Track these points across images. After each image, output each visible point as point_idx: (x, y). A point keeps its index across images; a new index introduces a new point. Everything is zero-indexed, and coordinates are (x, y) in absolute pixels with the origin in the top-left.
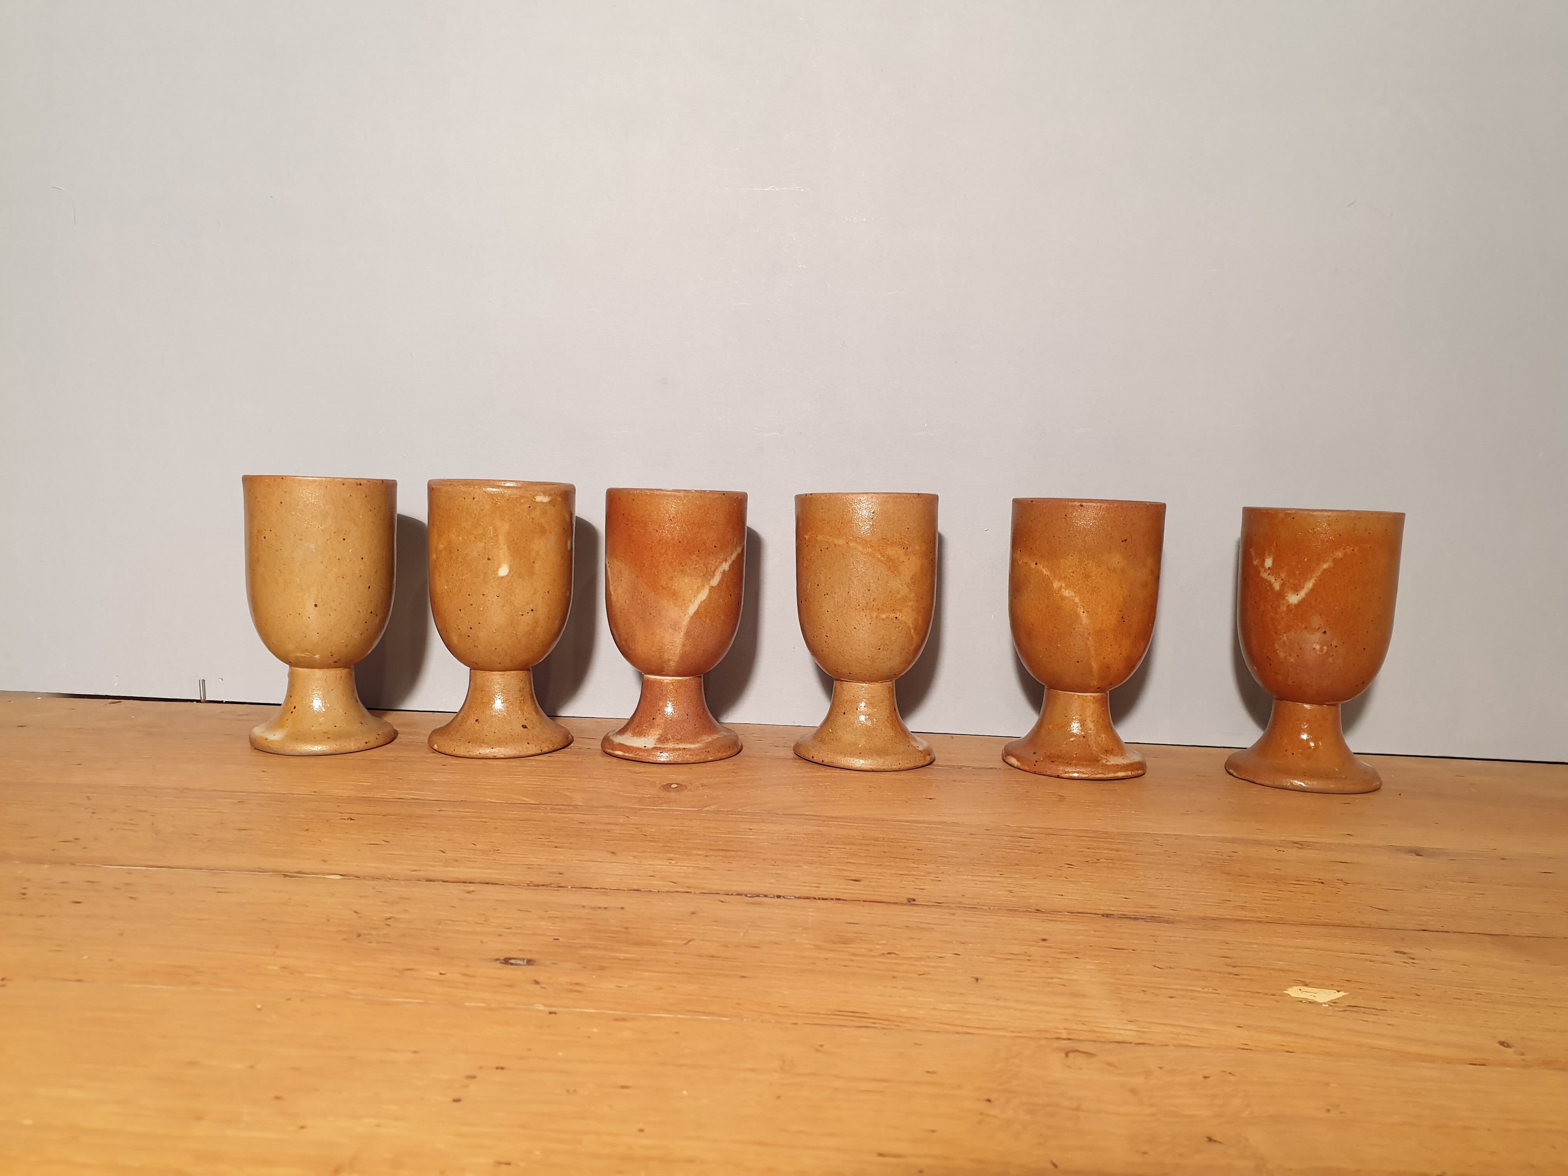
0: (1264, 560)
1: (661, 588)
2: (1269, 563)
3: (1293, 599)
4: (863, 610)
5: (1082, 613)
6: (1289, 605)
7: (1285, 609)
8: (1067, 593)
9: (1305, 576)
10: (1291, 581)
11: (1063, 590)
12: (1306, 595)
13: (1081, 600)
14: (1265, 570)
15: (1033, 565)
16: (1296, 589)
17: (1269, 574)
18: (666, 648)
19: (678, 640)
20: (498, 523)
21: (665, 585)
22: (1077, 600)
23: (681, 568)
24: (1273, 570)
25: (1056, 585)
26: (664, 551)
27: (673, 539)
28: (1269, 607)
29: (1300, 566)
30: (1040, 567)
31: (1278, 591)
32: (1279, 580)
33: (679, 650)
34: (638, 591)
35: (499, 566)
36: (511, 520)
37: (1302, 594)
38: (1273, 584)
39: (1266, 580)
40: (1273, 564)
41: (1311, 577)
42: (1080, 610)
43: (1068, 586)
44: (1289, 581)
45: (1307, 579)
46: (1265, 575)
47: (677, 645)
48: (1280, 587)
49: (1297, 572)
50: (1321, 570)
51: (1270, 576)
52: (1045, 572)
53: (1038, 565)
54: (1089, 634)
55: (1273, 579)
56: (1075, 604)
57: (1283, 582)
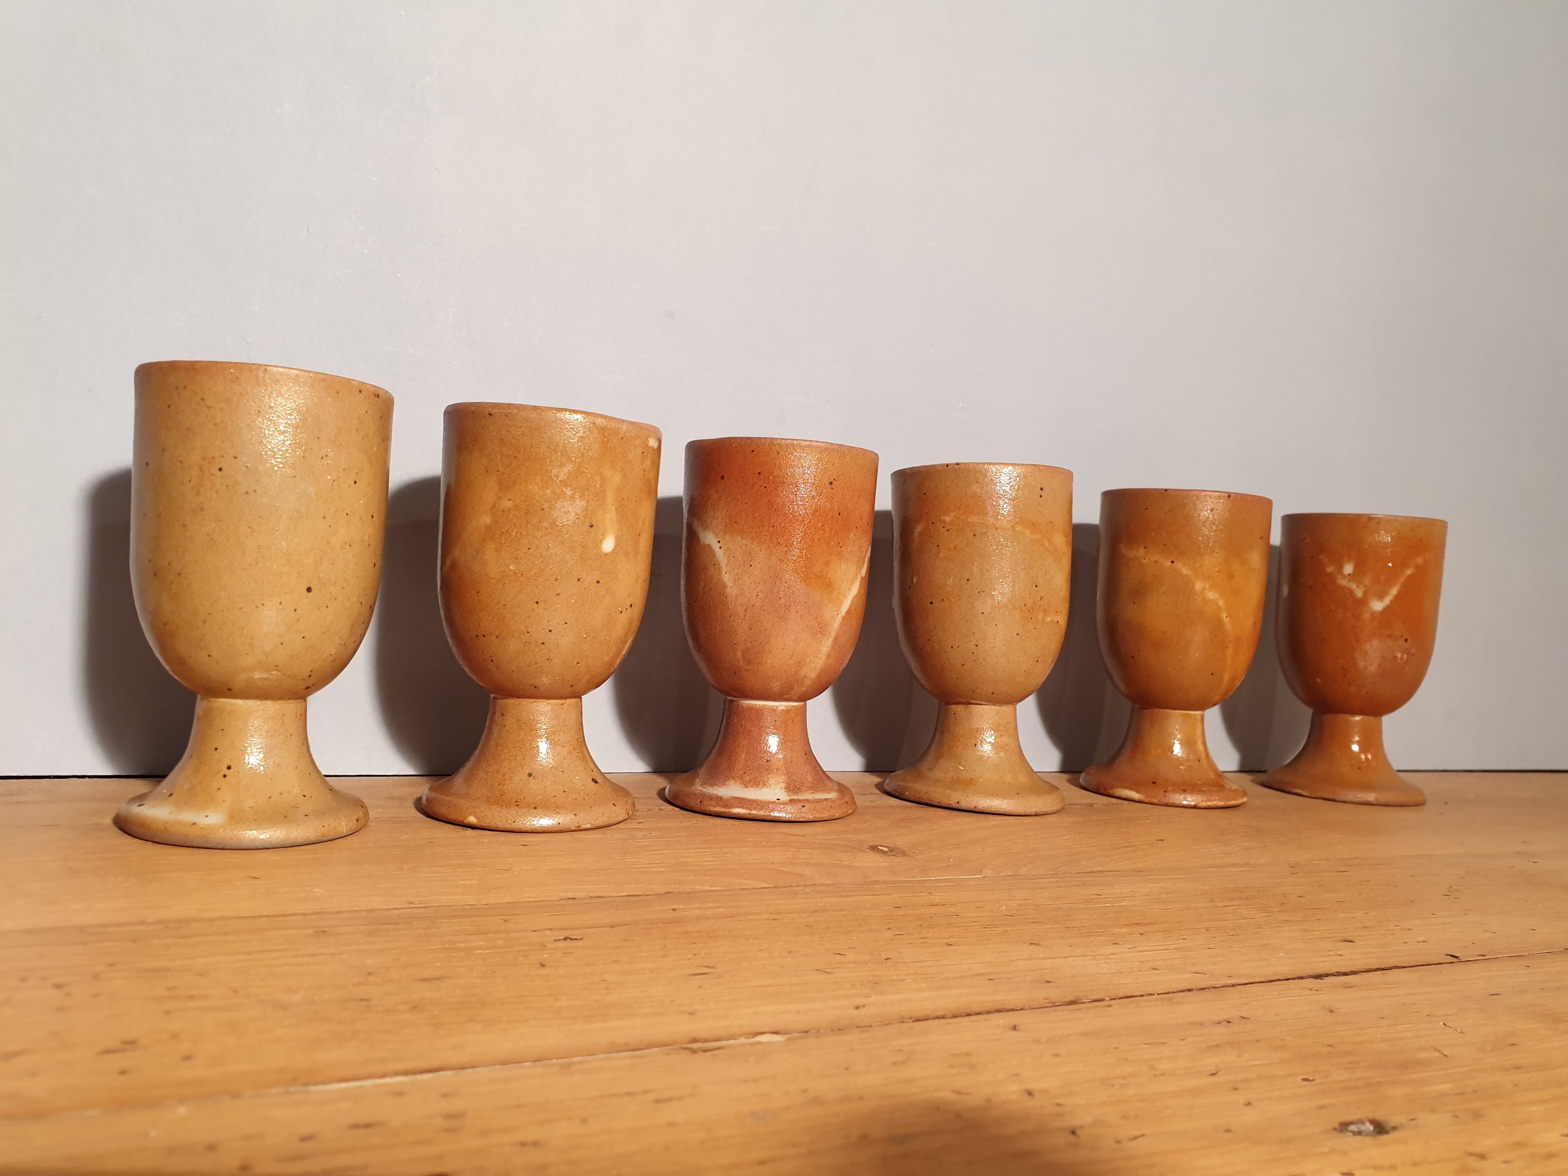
0: (1342, 567)
1: (813, 576)
2: (1348, 569)
3: (1378, 606)
4: (1029, 611)
5: (1225, 618)
6: (1372, 613)
7: (1368, 617)
8: (1210, 595)
9: (1389, 584)
10: (1375, 588)
11: (1206, 591)
12: (1391, 602)
13: (1224, 602)
14: (1344, 577)
15: (1168, 564)
16: (1381, 596)
17: (1349, 581)
18: (808, 660)
19: (825, 650)
20: (608, 472)
21: (819, 572)
22: (1221, 603)
23: (839, 549)
24: (1355, 576)
25: (1198, 586)
26: (820, 525)
27: (832, 509)
28: (1349, 615)
29: (1384, 572)
30: (1179, 565)
31: (1360, 599)
32: (1362, 587)
33: (820, 664)
34: (781, 580)
35: (604, 536)
36: (623, 470)
37: (1387, 601)
38: (1355, 591)
39: (1345, 587)
40: (1354, 570)
41: (1395, 583)
42: (1224, 615)
43: (1212, 588)
44: (1372, 588)
45: (1391, 586)
46: (1343, 582)
47: (821, 656)
48: (1362, 594)
49: (1381, 579)
50: (1405, 576)
51: (1350, 583)
52: (1185, 571)
53: (1175, 563)
54: (1229, 642)
55: (1353, 586)
56: (1219, 608)
57: (1365, 588)
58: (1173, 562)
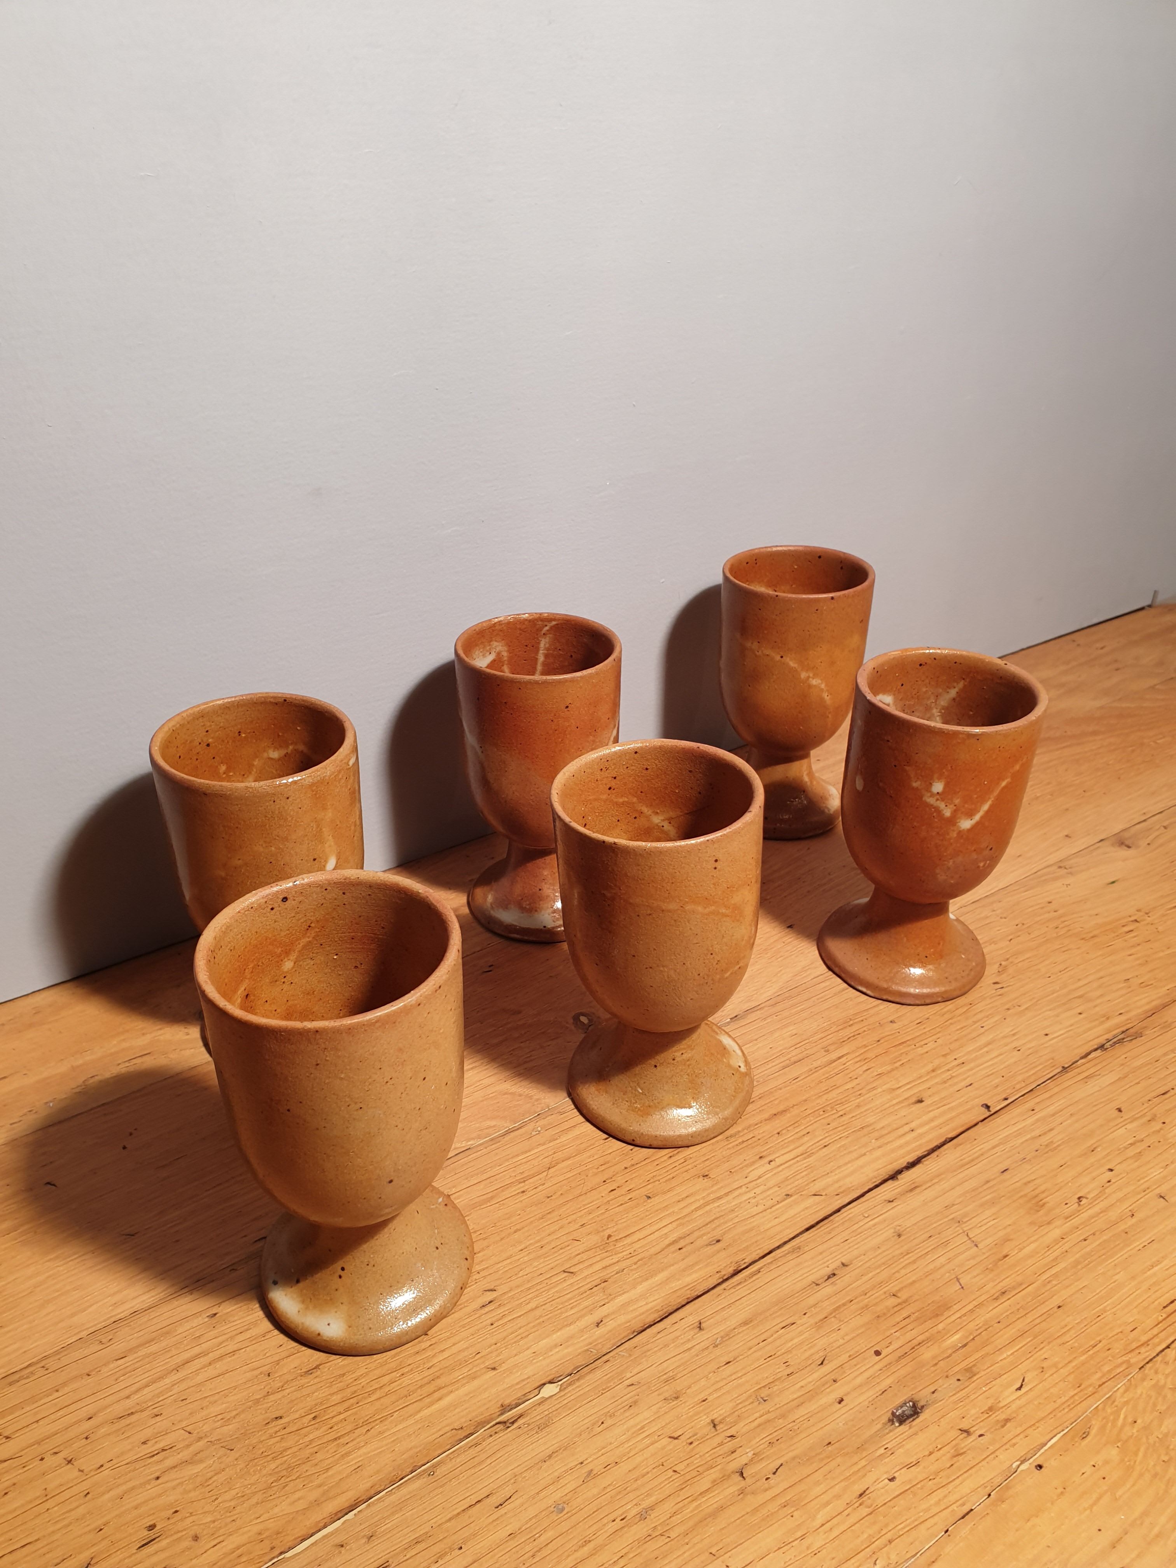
0: (931, 784)
2: (938, 787)
3: (966, 824)
5: (826, 697)
6: (960, 831)
7: (955, 835)
8: (814, 682)
9: (982, 799)
10: (966, 806)
11: (811, 679)
12: (980, 818)
13: (826, 685)
14: (932, 795)
15: (778, 658)
16: (970, 814)
17: (937, 800)
22: (823, 686)
24: (945, 795)
25: (803, 675)
28: (934, 834)
29: (978, 790)
30: (786, 659)
31: (948, 818)
32: (952, 806)
37: (977, 818)
38: (943, 810)
39: (932, 805)
40: (944, 788)
41: (989, 798)
42: (825, 695)
43: (816, 676)
44: (964, 806)
45: (984, 801)
46: (931, 801)
48: (951, 813)
49: (975, 796)
50: (1000, 789)
51: (938, 802)
52: (792, 664)
53: (784, 658)
54: (830, 713)
55: (942, 805)
56: (822, 690)
57: (955, 808)
58: (782, 657)
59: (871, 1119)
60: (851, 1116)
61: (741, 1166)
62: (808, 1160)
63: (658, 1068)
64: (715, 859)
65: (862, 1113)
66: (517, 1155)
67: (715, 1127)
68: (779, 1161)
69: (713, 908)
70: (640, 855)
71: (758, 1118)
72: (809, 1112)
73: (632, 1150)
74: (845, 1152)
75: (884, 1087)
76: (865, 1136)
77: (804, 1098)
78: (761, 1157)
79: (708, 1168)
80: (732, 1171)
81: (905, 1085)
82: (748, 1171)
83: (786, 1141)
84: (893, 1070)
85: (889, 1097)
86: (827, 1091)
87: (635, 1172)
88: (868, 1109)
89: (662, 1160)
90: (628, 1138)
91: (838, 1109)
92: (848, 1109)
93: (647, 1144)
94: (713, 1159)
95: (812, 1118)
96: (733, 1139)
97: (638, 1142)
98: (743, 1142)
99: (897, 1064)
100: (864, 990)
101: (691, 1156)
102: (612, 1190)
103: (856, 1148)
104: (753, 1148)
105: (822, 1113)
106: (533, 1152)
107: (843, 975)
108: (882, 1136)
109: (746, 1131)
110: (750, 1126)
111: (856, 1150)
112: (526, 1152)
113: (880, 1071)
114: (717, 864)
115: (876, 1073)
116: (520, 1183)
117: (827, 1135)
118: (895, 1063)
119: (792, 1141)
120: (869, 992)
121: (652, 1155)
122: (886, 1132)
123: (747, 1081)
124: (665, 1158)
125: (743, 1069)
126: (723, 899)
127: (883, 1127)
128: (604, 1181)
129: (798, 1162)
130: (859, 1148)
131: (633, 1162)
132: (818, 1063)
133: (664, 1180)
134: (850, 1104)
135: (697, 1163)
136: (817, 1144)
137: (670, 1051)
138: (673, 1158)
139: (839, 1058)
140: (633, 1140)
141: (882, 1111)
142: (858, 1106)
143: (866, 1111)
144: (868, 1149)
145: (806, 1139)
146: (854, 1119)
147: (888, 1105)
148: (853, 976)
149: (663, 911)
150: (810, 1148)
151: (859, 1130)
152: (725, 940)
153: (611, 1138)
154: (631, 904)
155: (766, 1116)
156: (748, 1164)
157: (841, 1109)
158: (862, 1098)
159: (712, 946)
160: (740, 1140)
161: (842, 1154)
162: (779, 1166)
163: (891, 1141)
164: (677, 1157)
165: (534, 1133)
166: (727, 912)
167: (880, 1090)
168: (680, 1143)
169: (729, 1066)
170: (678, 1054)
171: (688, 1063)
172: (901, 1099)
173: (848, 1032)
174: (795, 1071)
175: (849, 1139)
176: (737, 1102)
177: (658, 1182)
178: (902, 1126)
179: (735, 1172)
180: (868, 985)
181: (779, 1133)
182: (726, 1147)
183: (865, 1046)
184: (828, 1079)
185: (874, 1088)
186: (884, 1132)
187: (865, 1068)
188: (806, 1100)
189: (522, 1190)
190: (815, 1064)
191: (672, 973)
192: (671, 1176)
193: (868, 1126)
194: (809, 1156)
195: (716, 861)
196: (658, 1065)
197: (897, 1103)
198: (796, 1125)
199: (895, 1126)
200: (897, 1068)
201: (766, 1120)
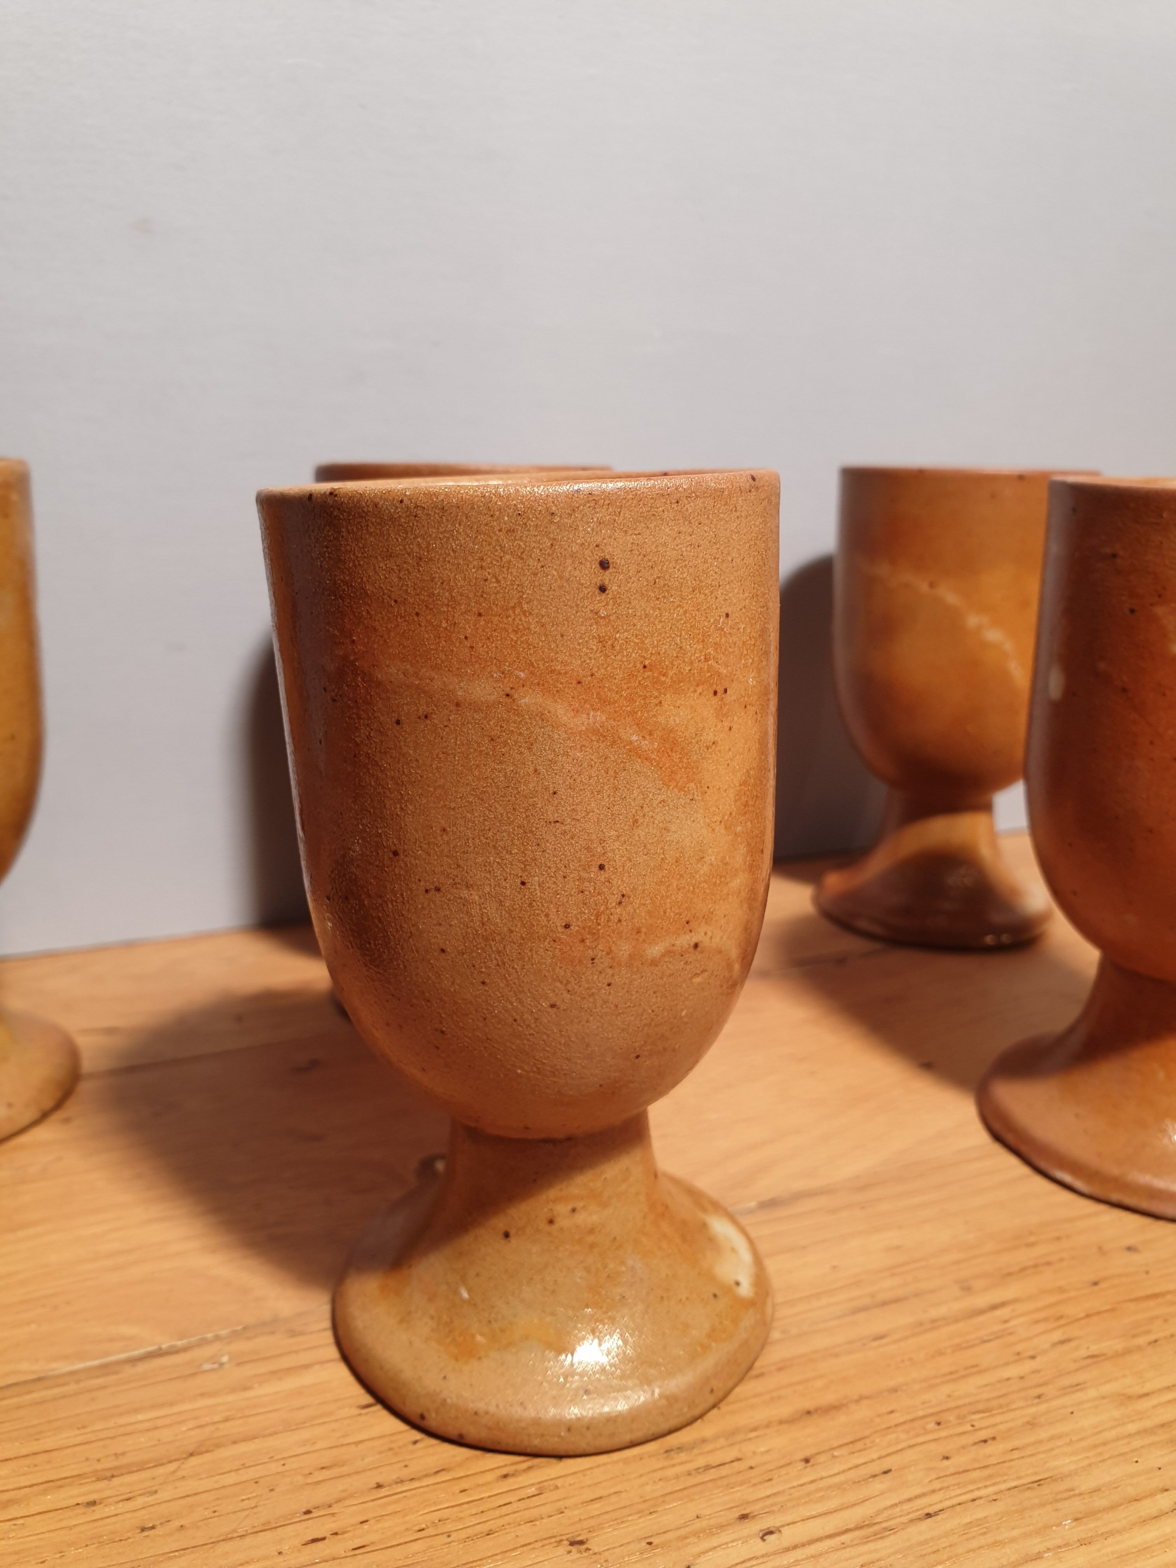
5: (1014, 670)
8: (991, 636)
11: (984, 630)
15: (925, 589)
30: (939, 590)
42: (1012, 665)
43: (993, 624)
59: (1064, 1463)
60: (1009, 1445)
61: (682, 1532)
62: (871, 1546)
63: (514, 1241)
64: (599, 555)
65: (1040, 1442)
66: (136, 1411)
67: (633, 1416)
68: (789, 1536)
69: (601, 717)
70: (392, 518)
71: (761, 1415)
72: (898, 1418)
73: (415, 1442)
74: (982, 1541)
75: (1107, 1389)
76: (1043, 1505)
77: (892, 1383)
78: (744, 1517)
79: (592, 1523)
80: (656, 1541)
81: (1161, 1391)
82: (696, 1549)
83: (822, 1484)
84: (1128, 1352)
85: (1116, 1413)
86: (954, 1377)
87: (397, 1502)
88: (1059, 1437)
89: (481, 1480)
90: (412, 1409)
91: (977, 1425)
92: (1002, 1427)
93: (453, 1433)
94: (614, 1499)
95: (903, 1436)
96: (683, 1456)
97: (433, 1422)
98: (708, 1468)
99: (1142, 1341)
100: (1067, 1178)
101: (559, 1482)
102: (314, 1541)
103: (1015, 1533)
104: (730, 1486)
105: (932, 1426)
106: (175, 1409)
107: (1024, 1149)
108: (1092, 1514)
109: (722, 1442)
110: (733, 1433)
111: (1013, 1540)
112: (162, 1405)
113: (1094, 1349)
114: (607, 577)
115: (1083, 1353)
116: (98, 1480)
117: (937, 1485)
118: (1134, 1336)
119: (839, 1486)
120: (1079, 1184)
121: (460, 1465)
122: (1104, 1503)
123: (748, 1319)
124: (489, 1477)
125: (746, 1290)
126: (632, 700)
127: (1097, 1490)
128: (308, 1512)
129: (844, 1546)
130: (1026, 1536)
131: (405, 1473)
132: (943, 1311)
133: (463, 1534)
134: (1011, 1415)
135: (568, 1503)
136: (906, 1507)
137: (543, 1197)
138: (511, 1480)
139: (994, 1307)
140: (422, 1417)
141: (1095, 1446)
142: (1032, 1424)
143: (1052, 1438)
144: (1049, 1544)
145: (877, 1486)
146: (1016, 1454)
147: (1113, 1433)
148: (1045, 1151)
149: (458, 705)
150: (886, 1514)
151: (1028, 1487)
152: (641, 832)
153: (379, 1407)
154: (379, 684)
155: (785, 1410)
156: (703, 1530)
157: (985, 1423)
158: (1043, 1407)
159: (602, 841)
160: (701, 1462)
161: (974, 1544)
162: (787, 1550)
163: (1119, 1532)
164: (520, 1479)
165: (207, 1366)
166: (645, 744)
167: (1092, 1393)
168: (536, 1443)
169: (709, 1276)
170: (562, 1209)
171: (590, 1239)
172: (1147, 1423)
173: (1024, 1257)
174: (881, 1322)
175: (998, 1507)
176: (707, 1364)
177: (444, 1539)
178: (1151, 1494)
179: (662, 1545)
180: (1076, 1168)
181: (807, 1461)
182: (658, 1475)
183: (1061, 1290)
184: (958, 1348)
185: (1078, 1387)
186: (1100, 1502)
187: (1057, 1336)
188: (894, 1390)
189: (92, 1497)
190: (934, 1313)
191: (492, 910)
192: (485, 1528)
193: (1053, 1479)
194: (879, 1536)
195: (604, 565)
196: (512, 1232)
197: (1138, 1433)
198: (859, 1446)
199: (1131, 1491)
200: (1139, 1348)
201: (781, 1422)
